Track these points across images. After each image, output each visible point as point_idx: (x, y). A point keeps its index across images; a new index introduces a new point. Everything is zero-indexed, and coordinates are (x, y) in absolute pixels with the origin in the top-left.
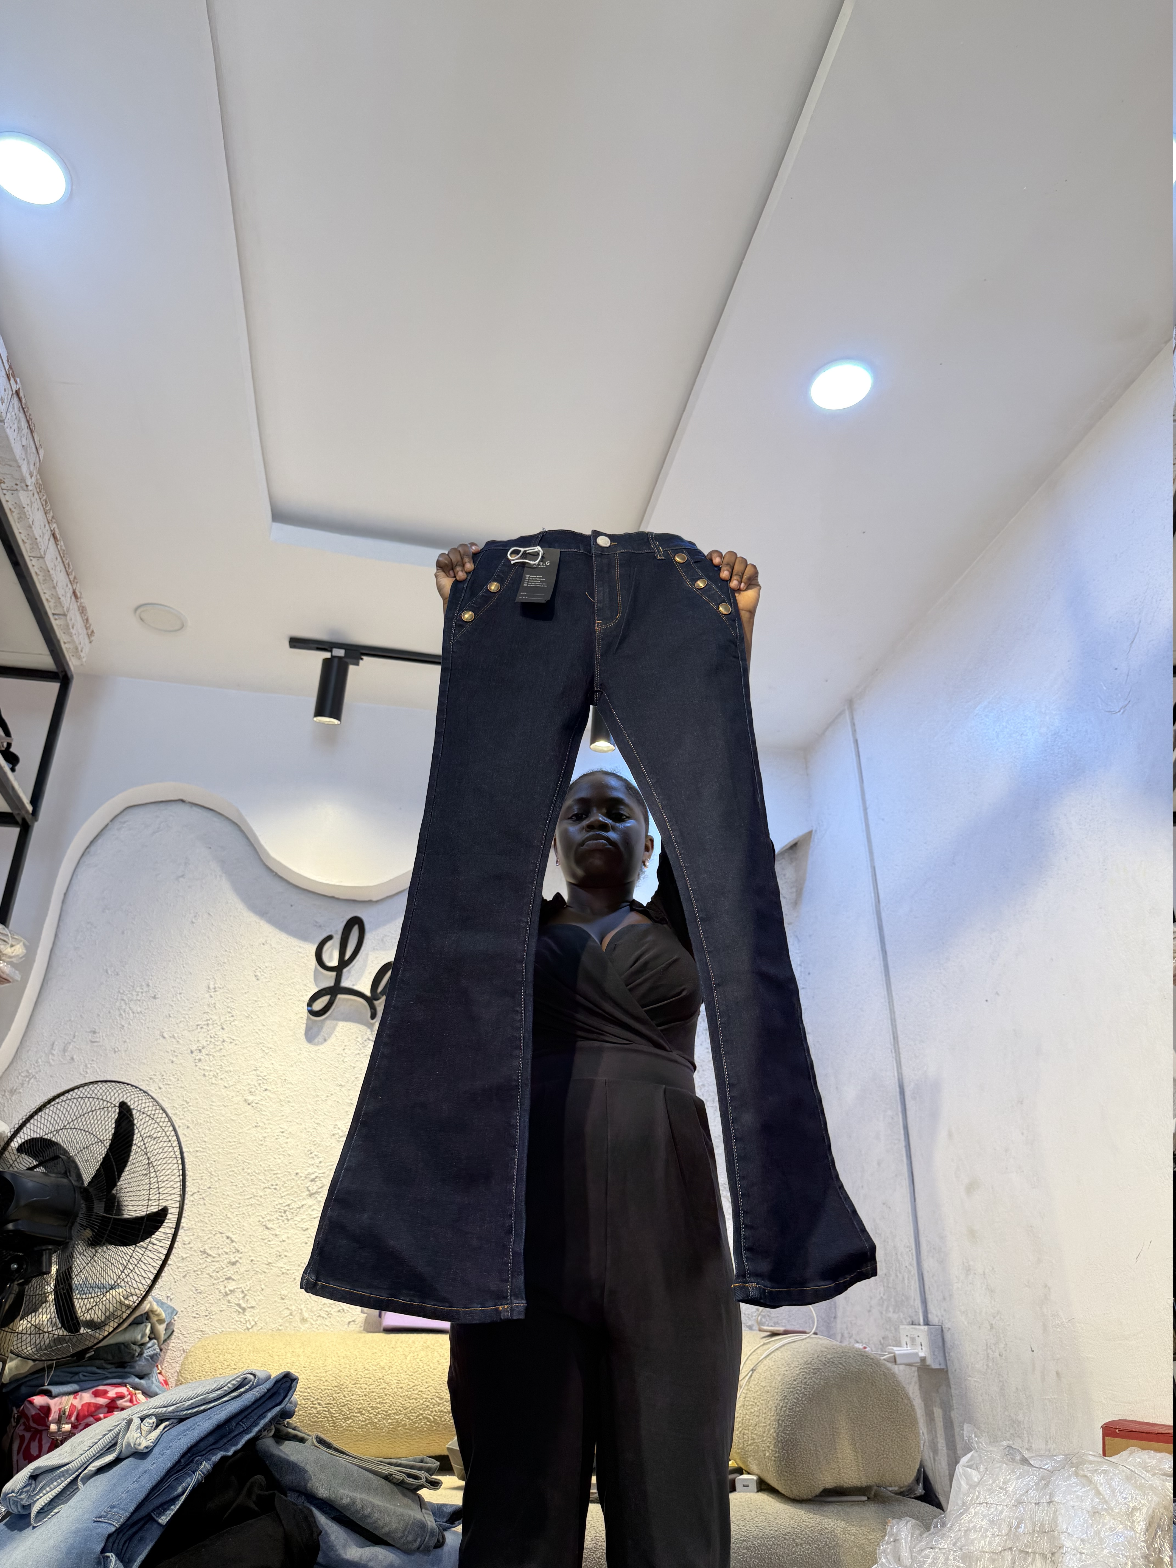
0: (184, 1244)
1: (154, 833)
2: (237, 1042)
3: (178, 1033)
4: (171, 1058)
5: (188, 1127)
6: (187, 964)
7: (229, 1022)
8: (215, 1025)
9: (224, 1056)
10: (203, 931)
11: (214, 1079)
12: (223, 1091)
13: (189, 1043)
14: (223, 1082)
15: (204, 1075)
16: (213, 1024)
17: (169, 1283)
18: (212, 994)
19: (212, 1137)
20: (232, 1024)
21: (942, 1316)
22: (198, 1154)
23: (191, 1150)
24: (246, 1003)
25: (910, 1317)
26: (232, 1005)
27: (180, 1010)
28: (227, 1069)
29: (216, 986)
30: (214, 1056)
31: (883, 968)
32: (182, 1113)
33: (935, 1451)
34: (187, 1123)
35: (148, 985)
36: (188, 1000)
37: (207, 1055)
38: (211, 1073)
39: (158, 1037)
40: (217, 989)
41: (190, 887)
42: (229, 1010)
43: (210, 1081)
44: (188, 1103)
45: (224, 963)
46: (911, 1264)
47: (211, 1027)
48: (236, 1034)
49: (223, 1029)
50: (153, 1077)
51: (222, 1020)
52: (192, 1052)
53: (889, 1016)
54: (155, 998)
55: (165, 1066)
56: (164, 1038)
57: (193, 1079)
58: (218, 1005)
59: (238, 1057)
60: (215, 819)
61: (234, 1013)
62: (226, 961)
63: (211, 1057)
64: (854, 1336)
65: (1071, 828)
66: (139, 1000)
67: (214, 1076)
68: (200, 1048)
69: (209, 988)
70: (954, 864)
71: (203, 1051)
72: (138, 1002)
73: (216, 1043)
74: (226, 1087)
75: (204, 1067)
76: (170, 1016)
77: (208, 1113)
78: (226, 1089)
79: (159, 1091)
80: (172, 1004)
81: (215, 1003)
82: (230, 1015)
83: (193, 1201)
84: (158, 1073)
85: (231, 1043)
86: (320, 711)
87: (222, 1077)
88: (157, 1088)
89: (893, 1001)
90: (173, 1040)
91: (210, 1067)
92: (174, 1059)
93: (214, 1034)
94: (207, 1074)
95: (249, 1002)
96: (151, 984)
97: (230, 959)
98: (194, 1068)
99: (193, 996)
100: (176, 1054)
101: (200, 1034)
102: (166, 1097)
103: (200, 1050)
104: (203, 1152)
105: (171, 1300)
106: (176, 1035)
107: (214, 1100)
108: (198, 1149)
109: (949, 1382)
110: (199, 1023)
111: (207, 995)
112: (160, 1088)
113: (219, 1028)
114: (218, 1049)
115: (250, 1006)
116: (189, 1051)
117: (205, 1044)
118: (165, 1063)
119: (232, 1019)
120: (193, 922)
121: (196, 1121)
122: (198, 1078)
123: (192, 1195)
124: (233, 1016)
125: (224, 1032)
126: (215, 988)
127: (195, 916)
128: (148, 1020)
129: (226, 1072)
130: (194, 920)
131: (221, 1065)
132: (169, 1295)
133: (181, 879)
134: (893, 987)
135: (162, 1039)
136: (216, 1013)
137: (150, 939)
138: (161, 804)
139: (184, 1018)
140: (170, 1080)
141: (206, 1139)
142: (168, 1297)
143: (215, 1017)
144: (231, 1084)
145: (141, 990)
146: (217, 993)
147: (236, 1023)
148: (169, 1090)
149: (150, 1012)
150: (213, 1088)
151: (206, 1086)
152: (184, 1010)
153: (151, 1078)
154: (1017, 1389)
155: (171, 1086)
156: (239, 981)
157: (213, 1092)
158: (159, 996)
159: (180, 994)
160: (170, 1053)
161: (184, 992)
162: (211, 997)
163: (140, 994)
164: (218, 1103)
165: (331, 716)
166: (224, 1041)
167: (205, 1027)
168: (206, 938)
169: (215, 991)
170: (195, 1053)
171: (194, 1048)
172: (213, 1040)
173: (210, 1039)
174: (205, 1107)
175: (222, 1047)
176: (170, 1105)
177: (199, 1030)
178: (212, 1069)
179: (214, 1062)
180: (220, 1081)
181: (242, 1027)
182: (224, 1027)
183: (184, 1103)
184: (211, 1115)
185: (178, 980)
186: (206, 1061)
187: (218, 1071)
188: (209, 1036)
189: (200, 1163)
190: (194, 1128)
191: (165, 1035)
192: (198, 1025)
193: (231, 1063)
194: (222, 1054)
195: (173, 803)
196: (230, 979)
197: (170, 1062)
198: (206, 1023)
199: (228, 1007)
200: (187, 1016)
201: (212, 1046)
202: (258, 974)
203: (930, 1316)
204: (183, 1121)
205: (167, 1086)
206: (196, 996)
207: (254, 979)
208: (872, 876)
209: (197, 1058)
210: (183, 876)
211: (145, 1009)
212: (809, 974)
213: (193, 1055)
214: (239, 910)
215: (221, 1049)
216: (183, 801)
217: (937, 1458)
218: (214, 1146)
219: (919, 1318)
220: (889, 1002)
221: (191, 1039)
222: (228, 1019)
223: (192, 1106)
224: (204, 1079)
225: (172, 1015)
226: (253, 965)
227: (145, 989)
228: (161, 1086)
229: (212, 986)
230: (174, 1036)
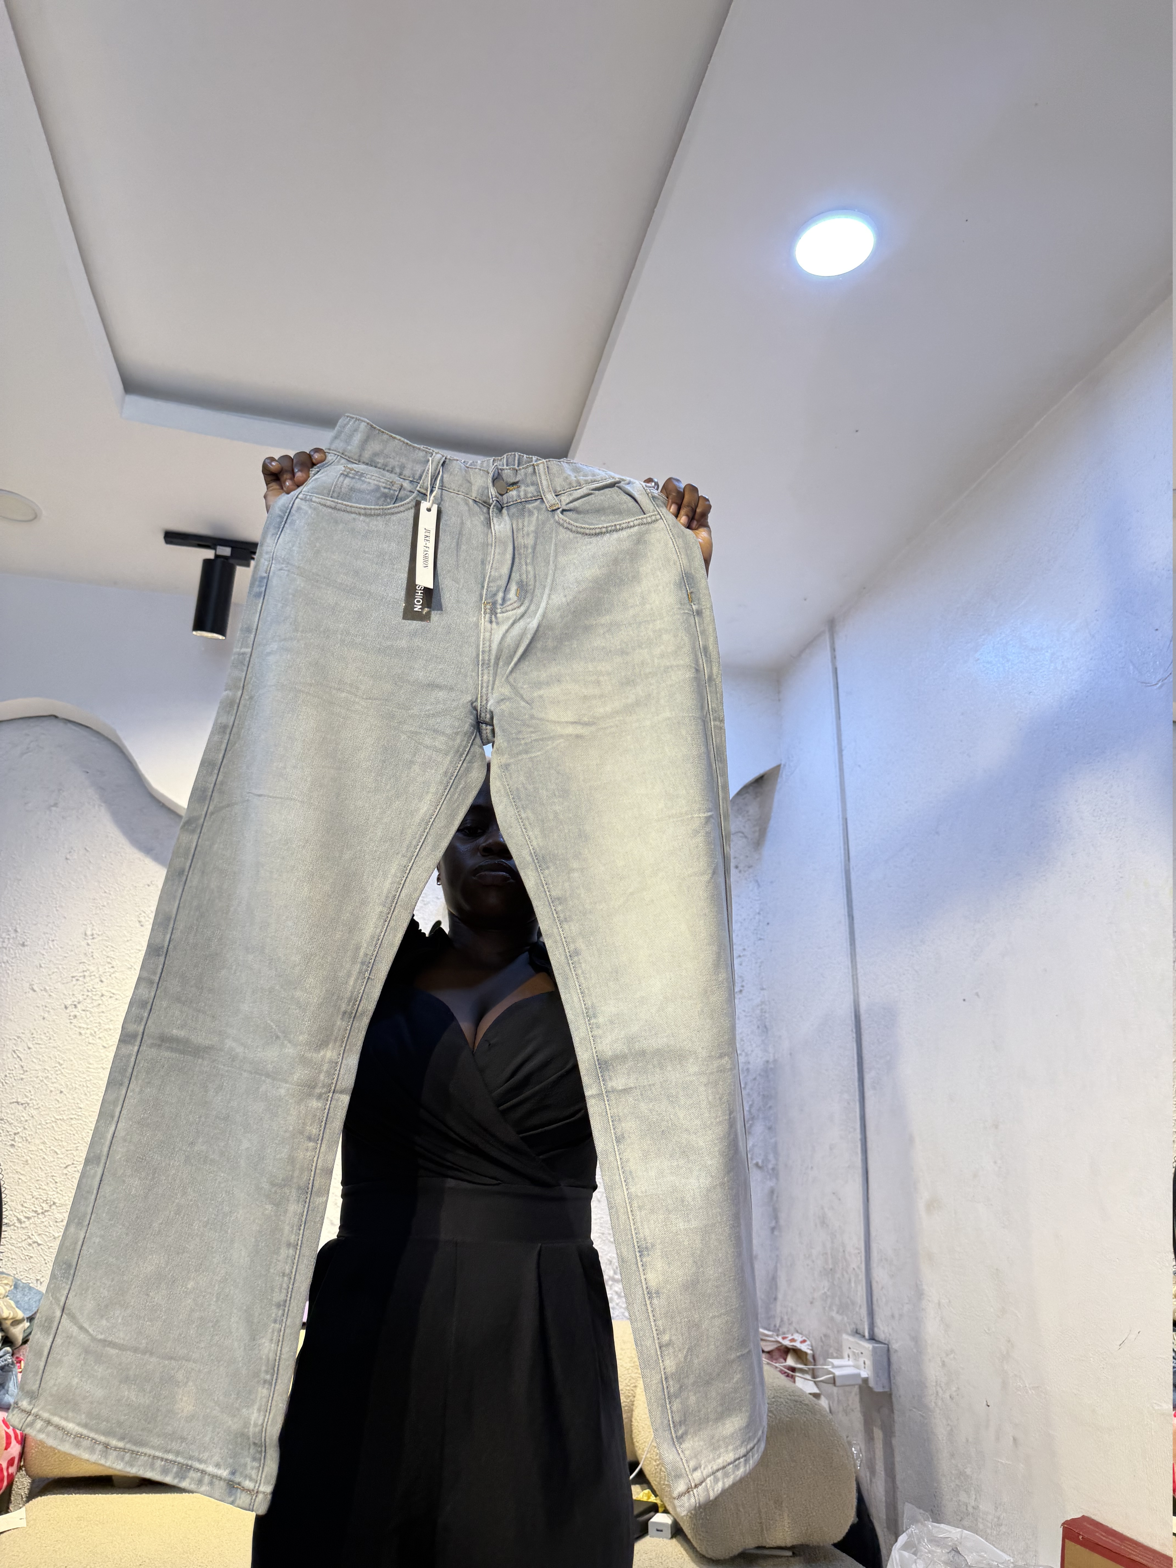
0: (56, 1222)
1: (23, 754)
2: (118, 997)
3: (50, 986)
4: (42, 1014)
5: (61, 1092)
6: (61, 906)
7: (109, 974)
8: (93, 977)
9: (103, 1012)
10: (79, 869)
11: (91, 1038)
12: (102, 1051)
13: (62, 996)
14: (101, 1042)
15: (80, 1034)
16: (90, 976)
17: (39, 1265)
18: (89, 942)
19: (88, 1102)
20: (113, 976)
21: (890, 1334)
22: (73, 1122)
23: (65, 1118)
24: (128, 952)
25: (855, 1324)
26: (111, 954)
27: (53, 959)
28: (107, 1027)
29: (94, 932)
30: (91, 1013)
31: (848, 936)
32: (54, 1076)
33: (873, 1472)
34: (60, 1087)
35: (16, 931)
36: (61, 948)
37: (84, 1010)
38: (88, 1032)
39: (28, 990)
40: (95, 936)
41: (63, 818)
42: (109, 960)
43: (87, 1040)
44: (61, 1065)
45: (104, 906)
46: (859, 1267)
47: (88, 979)
48: (117, 987)
49: (102, 981)
50: (21, 1035)
51: (101, 973)
52: (66, 1008)
53: (852, 989)
54: (23, 945)
55: (35, 1023)
56: (34, 991)
57: (67, 1038)
58: (96, 955)
59: (119, 1013)
60: (94, 739)
61: (114, 964)
62: (105, 904)
63: (88, 1013)
64: (794, 1325)
65: (1082, 818)
66: (6, 948)
67: (91, 1034)
68: (75, 1003)
69: (86, 934)
70: (937, 833)
71: (78, 1006)
72: (4, 950)
73: (94, 998)
74: (105, 1047)
75: (80, 1025)
76: (41, 966)
77: (85, 1076)
78: (105, 1049)
79: (29, 1052)
80: (44, 952)
81: (92, 952)
82: (110, 966)
83: (66, 1174)
84: (27, 1032)
85: (111, 997)
86: (199, 625)
87: (101, 1035)
88: (26, 1049)
89: (857, 974)
90: (45, 994)
91: (88, 1024)
92: (46, 1015)
93: (91, 987)
94: (83, 1032)
95: (132, 951)
96: (19, 930)
97: (110, 901)
98: (69, 1025)
99: (68, 944)
100: (47, 1009)
101: (75, 987)
102: (37, 1058)
103: (75, 1005)
104: (78, 1119)
105: (41, 1283)
106: (48, 988)
107: (91, 1062)
108: (72, 1117)
109: (892, 1406)
110: (75, 974)
111: (84, 943)
112: (29, 1048)
113: (98, 980)
114: (95, 1004)
115: (132, 956)
116: (63, 1006)
117: (81, 998)
118: (35, 1020)
119: (112, 970)
120: (67, 859)
121: (71, 1085)
122: (74, 1037)
123: (66, 1167)
124: (113, 967)
125: (102, 985)
126: (92, 935)
127: (70, 852)
128: (15, 971)
129: (105, 1030)
130: (68, 857)
131: (100, 1023)
132: (38, 1278)
133: (53, 809)
134: (858, 959)
135: (31, 992)
136: (94, 964)
137: (19, 877)
138: (31, 720)
139: (58, 968)
140: (41, 1039)
141: (82, 1106)
142: (37, 1280)
143: (92, 968)
144: (111, 1044)
145: (8, 937)
146: (95, 940)
147: (117, 975)
148: (40, 1050)
149: (18, 961)
150: (89, 1047)
151: (82, 1046)
152: (58, 960)
153: (18, 1037)
154: (967, 1441)
155: (43, 1046)
156: (121, 926)
157: (90, 1053)
158: (29, 943)
159: (53, 941)
160: (41, 1008)
161: (57, 938)
162: (88, 944)
163: (6, 940)
164: (96, 1066)
165: (212, 631)
166: (102, 995)
167: (81, 979)
168: (82, 877)
169: (93, 938)
170: (70, 1009)
171: (69, 1003)
172: (90, 994)
173: (86, 993)
174: (81, 1070)
175: (100, 1002)
176: (40, 1067)
177: (74, 982)
178: (89, 1027)
179: (92, 1019)
180: (98, 1041)
181: (123, 979)
182: (103, 979)
183: (57, 1065)
184: (88, 1079)
185: (50, 925)
186: (82, 1018)
187: (96, 1030)
188: (85, 990)
189: (75, 1132)
190: (68, 1093)
191: (35, 988)
192: (73, 977)
193: (111, 1021)
194: (101, 1010)
195: (43, 719)
196: (110, 925)
197: (41, 1018)
198: (81, 974)
199: (108, 957)
200: (60, 967)
201: (89, 1001)
202: (142, 919)
203: (876, 1330)
204: (55, 1085)
205: (37, 1046)
206: (70, 943)
207: (138, 925)
208: (843, 830)
209: (72, 1014)
210: (56, 805)
211: (13, 958)
212: (768, 924)
213: (68, 1011)
214: (120, 845)
215: (99, 1005)
216: (56, 717)
217: (874, 1480)
218: (91, 1113)
219: (864, 1329)
220: (853, 976)
221: (65, 992)
222: (107, 970)
223: (67, 1068)
224: (80, 1037)
225: (43, 965)
226: (137, 909)
227: (13, 935)
228: (31, 1046)
229: (89, 933)
230: (45, 989)
